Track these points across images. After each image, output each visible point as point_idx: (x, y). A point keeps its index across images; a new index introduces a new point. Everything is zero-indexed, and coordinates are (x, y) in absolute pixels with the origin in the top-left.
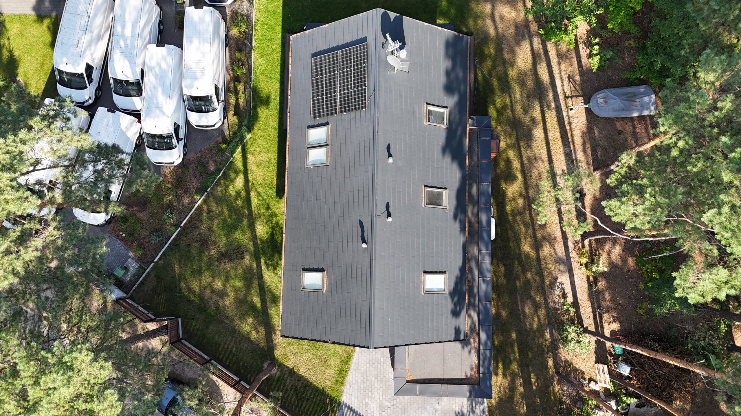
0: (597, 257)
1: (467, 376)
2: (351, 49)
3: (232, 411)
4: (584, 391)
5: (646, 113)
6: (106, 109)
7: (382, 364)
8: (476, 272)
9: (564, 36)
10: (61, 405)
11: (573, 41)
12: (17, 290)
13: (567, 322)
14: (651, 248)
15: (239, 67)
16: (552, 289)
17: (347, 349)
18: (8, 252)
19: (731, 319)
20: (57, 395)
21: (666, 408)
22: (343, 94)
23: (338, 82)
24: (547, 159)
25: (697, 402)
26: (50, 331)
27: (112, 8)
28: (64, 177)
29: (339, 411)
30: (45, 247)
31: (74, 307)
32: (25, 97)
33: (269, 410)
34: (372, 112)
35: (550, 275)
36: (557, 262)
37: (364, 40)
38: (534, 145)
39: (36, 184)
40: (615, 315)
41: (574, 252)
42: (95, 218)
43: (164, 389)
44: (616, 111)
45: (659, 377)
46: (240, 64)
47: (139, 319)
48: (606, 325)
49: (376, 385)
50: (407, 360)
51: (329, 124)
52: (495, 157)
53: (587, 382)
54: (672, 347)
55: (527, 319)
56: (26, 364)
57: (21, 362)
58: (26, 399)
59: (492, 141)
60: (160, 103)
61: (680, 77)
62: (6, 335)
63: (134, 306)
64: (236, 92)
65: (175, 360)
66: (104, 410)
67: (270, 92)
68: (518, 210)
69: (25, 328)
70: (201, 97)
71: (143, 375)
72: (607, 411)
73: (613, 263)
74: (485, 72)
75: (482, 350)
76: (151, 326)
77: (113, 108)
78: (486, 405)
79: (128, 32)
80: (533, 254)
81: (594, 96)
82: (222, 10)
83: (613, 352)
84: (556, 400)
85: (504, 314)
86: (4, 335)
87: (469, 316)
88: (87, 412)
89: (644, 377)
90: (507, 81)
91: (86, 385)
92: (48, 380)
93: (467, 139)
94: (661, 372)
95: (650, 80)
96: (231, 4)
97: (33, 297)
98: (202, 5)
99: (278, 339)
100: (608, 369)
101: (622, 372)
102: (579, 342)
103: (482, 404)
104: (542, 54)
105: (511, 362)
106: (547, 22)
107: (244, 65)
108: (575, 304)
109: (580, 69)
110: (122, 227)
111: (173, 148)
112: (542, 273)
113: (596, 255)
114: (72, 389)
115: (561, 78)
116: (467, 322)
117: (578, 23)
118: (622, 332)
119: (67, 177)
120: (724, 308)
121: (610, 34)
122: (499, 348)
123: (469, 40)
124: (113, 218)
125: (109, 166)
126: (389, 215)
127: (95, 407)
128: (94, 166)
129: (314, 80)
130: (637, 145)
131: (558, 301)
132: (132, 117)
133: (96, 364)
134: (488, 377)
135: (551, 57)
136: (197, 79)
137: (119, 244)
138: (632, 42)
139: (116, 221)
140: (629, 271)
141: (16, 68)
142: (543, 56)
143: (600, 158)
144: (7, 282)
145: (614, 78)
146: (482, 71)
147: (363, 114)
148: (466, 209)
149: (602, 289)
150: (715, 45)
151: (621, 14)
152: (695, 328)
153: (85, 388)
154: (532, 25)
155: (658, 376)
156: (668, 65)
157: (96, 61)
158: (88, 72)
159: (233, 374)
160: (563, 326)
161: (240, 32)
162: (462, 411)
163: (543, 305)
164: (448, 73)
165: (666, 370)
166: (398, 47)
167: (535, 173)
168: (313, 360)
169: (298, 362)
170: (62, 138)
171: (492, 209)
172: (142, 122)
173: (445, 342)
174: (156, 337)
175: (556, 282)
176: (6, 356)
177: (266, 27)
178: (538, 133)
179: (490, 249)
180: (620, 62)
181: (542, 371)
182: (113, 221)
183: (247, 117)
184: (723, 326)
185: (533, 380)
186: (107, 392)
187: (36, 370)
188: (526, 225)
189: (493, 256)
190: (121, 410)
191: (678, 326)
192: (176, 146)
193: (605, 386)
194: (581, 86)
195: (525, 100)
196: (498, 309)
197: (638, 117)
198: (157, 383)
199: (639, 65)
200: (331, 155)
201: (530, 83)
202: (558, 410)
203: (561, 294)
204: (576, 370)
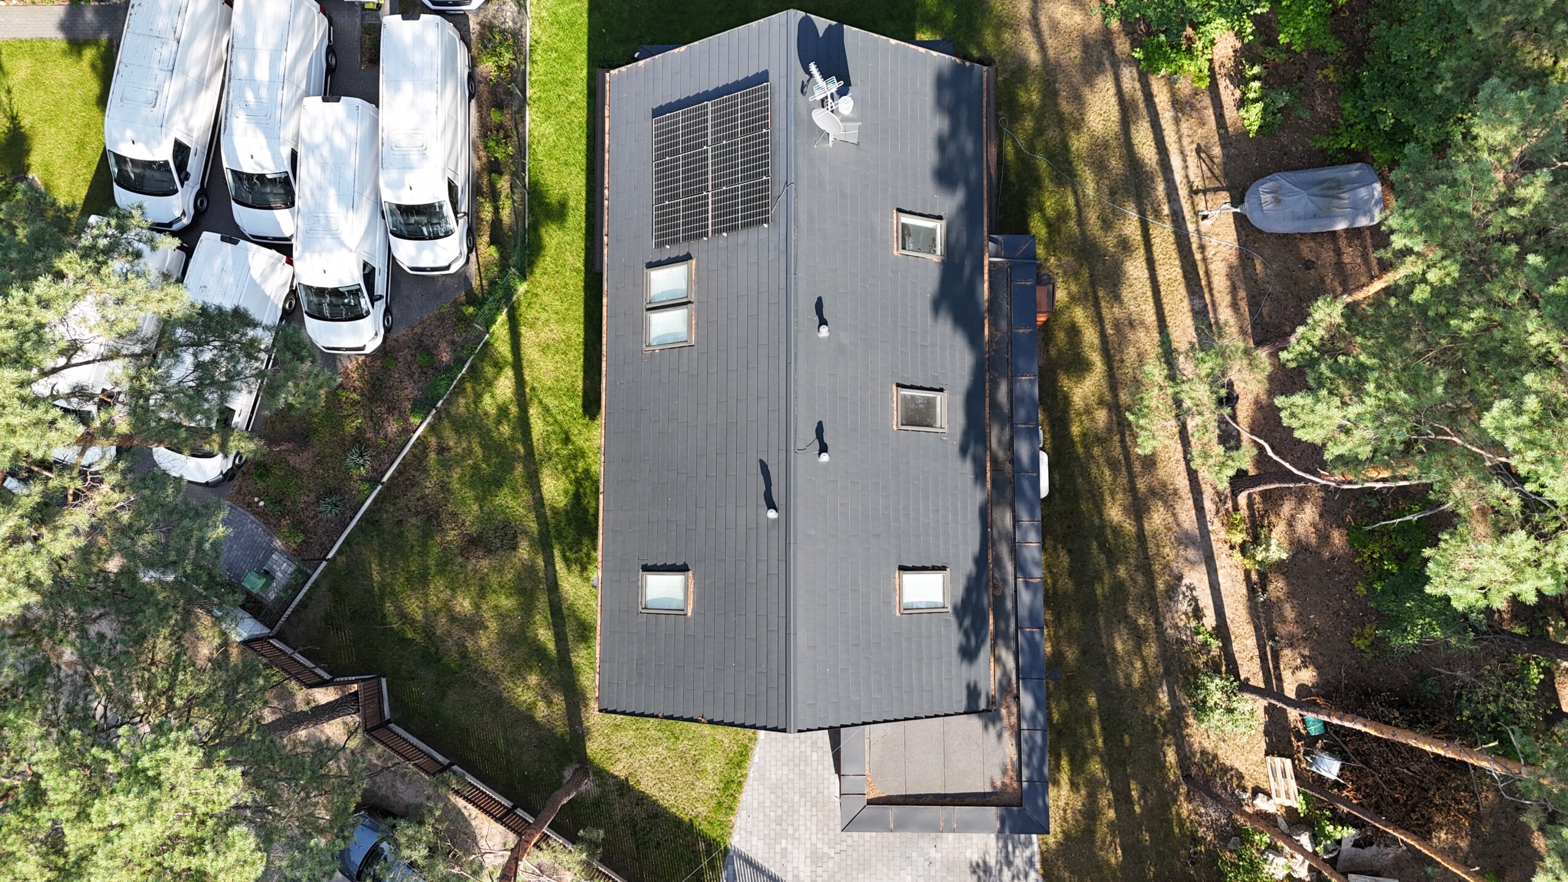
0: (1265, 530)
1: (994, 787)
2: (736, 98)
3: (500, 872)
4: (1244, 813)
5: (1363, 222)
6: (219, 236)
7: (814, 765)
8: (1009, 567)
9: (1186, 62)
10: (136, 861)
11: (1206, 72)
12: (38, 619)
13: (1205, 670)
14: (1380, 509)
15: (498, 143)
16: (1171, 599)
17: (740, 737)
18: (15, 539)
19: (1553, 655)
20: (129, 840)
21: (1418, 847)
22: (721, 193)
23: (710, 169)
24: (1155, 323)
25: (1482, 833)
26: (110, 706)
27: (227, 22)
28: (132, 379)
29: (726, 868)
30: (95, 529)
31: (159, 656)
32: (45, 210)
33: (578, 868)
34: (783, 231)
35: (1167, 571)
36: (1180, 543)
37: (763, 77)
38: (1126, 293)
39: (73, 394)
40: (1306, 653)
41: (1216, 520)
42: (199, 468)
43: (353, 826)
44: (1299, 218)
45: (1401, 781)
46: (501, 135)
47: (298, 680)
48: (1286, 674)
49: (802, 810)
50: (867, 756)
51: (691, 258)
52: (1045, 323)
53: (1249, 795)
54: (1427, 717)
55: (1119, 663)
56: (61, 775)
57: (50, 772)
58: (62, 849)
59: (1038, 288)
60: (333, 221)
61: (1433, 144)
62: (17, 716)
63: (285, 654)
64: (494, 196)
65: (376, 765)
66: (227, 871)
67: (566, 194)
68: (1096, 435)
69: (55, 701)
70: (419, 206)
71: (308, 797)
72: (1292, 857)
73: (1299, 541)
74: (1021, 143)
75: (1026, 732)
76: (324, 696)
77: (233, 234)
78: (1036, 847)
79: (262, 73)
80: (1129, 526)
81: (1253, 188)
82: (459, 21)
83: (1303, 732)
84: (1184, 835)
85: (1071, 654)
86: (11, 716)
87: (998, 660)
88: (192, 876)
89: (1370, 781)
90: (1067, 160)
91: (188, 818)
92: (108, 809)
93: (986, 285)
94: (1405, 771)
95: (1371, 153)
96: (480, 8)
97: (73, 635)
98: (417, 11)
99: (593, 717)
100: (1294, 766)
101: (1323, 773)
102: (1230, 711)
103: (1027, 847)
104: (1140, 101)
105: (1086, 757)
106: (1149, 33)
107: (509, 136)
108: (1222, 631)
109: (1222, 131)
110: (258, 486)
111: (361, 317)
112: (1150, 566)
113: (1262, 527)
114: (158, 826)
115: (1182, 152)
116: (992, 672)
117: (1216, 34)
118: (1322, 688)
119: (137, 378)
120: (1537, 632)
121: (1284, 56)
122: (1061, 727)
123: (985, 74)
124: (239, 467)
125: (227, 355)
126: (823, 449)
127: (208, 864)
128: (195, 355)
129: (657, 165)
130: (1347, 291)
131: (1185, 626)
132: (274, 252)
133: (208, 772)
134: (1040, 788)
135: (1159, 108)
136: (411, 168)
137: (252, 522)
138: (1329, 72)
139: (244, 474)
140: (1333, 558)
141: (27, 152)
142: (1142, 106)
143: (1267, 319)
144: (15, 603)
145: (1293, 149)
146: (1014, 140)
147: (763, 236)
148: (985, 433)
149: (1278, 598)
150: (1507, 71)
151: (1306, 12)
152: (1476, 677)
153: (187, 823)
154: (1118, 42)
155: (1399, 780)
156: (1408, 119)
157: (195, 135)
158: (180, 158)
159: (501, 793)
160: (1196, 677)
161: (500, 68)
162: (985, 862)
163: (1153, 635)
164: (942, 144)
165: (1416, 768)
166: (834, 90)
167: (1131, 353)
168: (669, 761)
169: (637, 765)
170: (126, 295)
171: (1041, 432)
172: (295, 263)
173: (946, 715)
174: (334, 718)
175: (1179, 586)
176: (17, 762)
177: (554, 55)
178: (1135, 269)
179: (1039, 517)
180: (1306, 115)
181: (1154, 775)
182: (239, 474)
183: (518, 248)
184: (1534, 671)
185: (1135, 794)
186: (234, 832)
187: (82, 788)
188: (1113, 465)
189: (1046, 532)
190: (262, 869)
191: (1440, 673)
192: (368, 313)
193: (1288, 803)
194: (1224, 168)
195: (1106, 199)
196: (1058, 644)
197: (1346, 230)
198: (339, 814)
199: (1346, 120)
200: (697, 324)
201: (1115, 164)
202: (1190, 857)
203: (1190, 609)
204: (1225, 770)
